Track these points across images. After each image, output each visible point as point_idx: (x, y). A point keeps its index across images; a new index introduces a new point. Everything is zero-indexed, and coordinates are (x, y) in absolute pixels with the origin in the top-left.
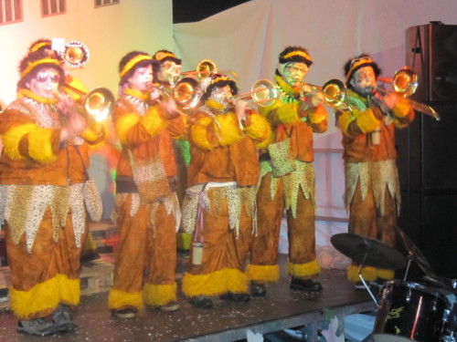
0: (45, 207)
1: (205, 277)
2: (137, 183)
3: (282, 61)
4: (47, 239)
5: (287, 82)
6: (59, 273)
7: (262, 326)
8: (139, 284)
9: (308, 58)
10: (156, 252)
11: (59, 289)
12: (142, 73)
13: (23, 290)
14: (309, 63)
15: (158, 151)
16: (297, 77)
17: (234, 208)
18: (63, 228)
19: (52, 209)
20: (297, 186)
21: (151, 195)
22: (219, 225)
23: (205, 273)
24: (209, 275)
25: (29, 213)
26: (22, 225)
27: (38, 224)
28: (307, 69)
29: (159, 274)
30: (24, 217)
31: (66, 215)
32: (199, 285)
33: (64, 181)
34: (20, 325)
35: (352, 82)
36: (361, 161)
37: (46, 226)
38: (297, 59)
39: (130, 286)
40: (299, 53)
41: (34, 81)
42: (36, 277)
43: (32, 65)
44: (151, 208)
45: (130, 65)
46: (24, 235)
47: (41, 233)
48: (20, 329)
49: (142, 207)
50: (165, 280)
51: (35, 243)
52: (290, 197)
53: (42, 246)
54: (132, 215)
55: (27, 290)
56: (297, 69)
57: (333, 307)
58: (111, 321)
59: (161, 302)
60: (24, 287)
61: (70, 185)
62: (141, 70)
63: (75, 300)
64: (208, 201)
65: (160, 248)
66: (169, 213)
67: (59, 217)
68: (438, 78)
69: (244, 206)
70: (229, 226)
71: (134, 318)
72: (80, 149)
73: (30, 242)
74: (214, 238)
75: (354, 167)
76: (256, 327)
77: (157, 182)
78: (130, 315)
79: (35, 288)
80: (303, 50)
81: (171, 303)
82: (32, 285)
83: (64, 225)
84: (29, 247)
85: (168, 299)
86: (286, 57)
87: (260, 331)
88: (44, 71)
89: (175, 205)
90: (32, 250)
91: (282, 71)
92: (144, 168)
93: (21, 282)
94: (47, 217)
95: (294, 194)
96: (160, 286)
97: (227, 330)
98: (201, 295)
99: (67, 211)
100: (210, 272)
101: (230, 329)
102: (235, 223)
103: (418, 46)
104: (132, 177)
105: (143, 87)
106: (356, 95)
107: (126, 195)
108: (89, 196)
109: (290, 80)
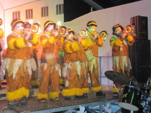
0: (19, 65)
1: (69, 90)
2: (47, 59)
3: (88, 26)
4: (20, 75)
5: (90, 32)
6: (23, 87)
7: (85, 104)
8: (47, 91)
9: (96, 24)
10: (53, 82)
11: (23, 92)
12: (50, 27)
13: (11, 92)
14: (96, 26)
15: (54, 50)
16: (92, 30)
17: (79, 69)
18: (25, 73)
19: (21, 66)
20: (93, 64)
21: (51, 63)
22: (74, 74)
23: (69, 89)
24: (70, 90)
25: (14, 67)
26: (12, 71)
27: (17, 71)
28: (96, 28)
29: (53, 89)
30: (13, 68)
31: (25, 68)
32: (67, 93)
33: (26, 58)
34: (8, 103)
35: (115, 32)
36: (117, 56)
37: (19, 71)
38: (92, 25)
39: (44, 92)
40: (93, 23)
41: (16, 28)
42: (15, 88)
43: (14, 23)
44: (51, 68)
45: (47, 24)
46: (12, 74)
47: (18, 73)
48: (8, 104)
49: (48, 67)
50: (55, 91)
51: (16, 77)
52: (91, 67)
53: (18, 77)
54: (45, 70)
55: (12, 92)
56: (92, 28)
57: (107, 100)
58: (37, 103)
59: (53, 98)
60: (12, 91)
61: (27, 59)
62: (50, 26)
63: (27, 96)
64: (71, 67)
65: (54, 81)
66: (57, 70)
67: (23, 69)
68: (140, 33)
69: (82, 68)
70: (77, 74)
71: (45, 102)
72: (30, 48)
73: (14, 76)
74: (72, 78)
75: (115, 58)
76: (83, 105)
77: (53, 59)
78: (44, 101)
79: (15, 91)
80: (94, 22)
81: (57, 98)
82: (14, 90)
83: (25, 71)
84: (14, 78)
85: (56, 97)
86: (89, 24)
87: (84, 106)
88: (18, 24)
89: (59, 68)
90: (15, 79)
91: (88, 29)
92: (49, 55)
93: (10, 89)
94: (20, 68)
95: (92, 66)
96: (53, 93)
97: (73, 105)
98: (67, 96)
99: (26, 67)
100: (70, 89)
101: (74, 105)
102: (79, 73)
103: (134, 23)
104: (45, 58)
105: (50, 31)
106: (116, 36)
107: (43, 64)
108: (32, 63)
109: (90, 31)
